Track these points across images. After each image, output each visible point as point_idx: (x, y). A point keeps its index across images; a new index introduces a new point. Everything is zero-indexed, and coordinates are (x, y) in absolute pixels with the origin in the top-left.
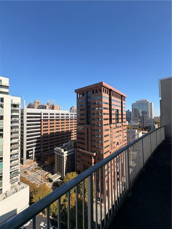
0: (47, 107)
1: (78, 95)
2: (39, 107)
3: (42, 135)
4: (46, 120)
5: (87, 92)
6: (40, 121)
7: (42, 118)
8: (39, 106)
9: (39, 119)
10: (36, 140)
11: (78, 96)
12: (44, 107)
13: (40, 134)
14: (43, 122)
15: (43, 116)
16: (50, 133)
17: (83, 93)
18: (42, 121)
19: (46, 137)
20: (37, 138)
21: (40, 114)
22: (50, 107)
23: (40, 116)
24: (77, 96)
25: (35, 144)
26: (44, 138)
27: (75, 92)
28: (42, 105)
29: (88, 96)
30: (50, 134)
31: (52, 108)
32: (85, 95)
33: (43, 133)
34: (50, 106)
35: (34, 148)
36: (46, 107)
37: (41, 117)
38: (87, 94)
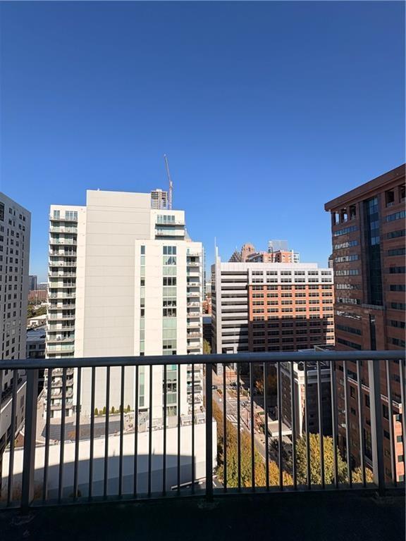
0: (265, 259)
1: (337, 216)
2: (250, 259)
3: (251, 319)
4: (257, 288)
5: (366, 202)
6: (247, 288)
7: (251, 283)
8: (249, 257)
9: (245, 284)
10: (238, 330)
11: (337, 220)
12: (259, 258)
13: (248, 318)
14: (252, 292)
15: (251, 277)
16: (268, 317)
17: (351, 207)
18: (251, 288)
19: (258, 327)
20: (242, 326)
21: (247, 274)
22: (272, 258)
23: (245, 277)
24: (334, 218)
25: (238, 337)
26: (254, 327)
27: (327, 210)
28: (255, 254)
29: (371, 212)
30: (269, 319)
31: (276, 258)
32: (357, 212)
33: (253, 316)
34: (272, 255)
35: (236, 346)
36: (262, 257)
37: (247, 281)
38: (367, 209)
